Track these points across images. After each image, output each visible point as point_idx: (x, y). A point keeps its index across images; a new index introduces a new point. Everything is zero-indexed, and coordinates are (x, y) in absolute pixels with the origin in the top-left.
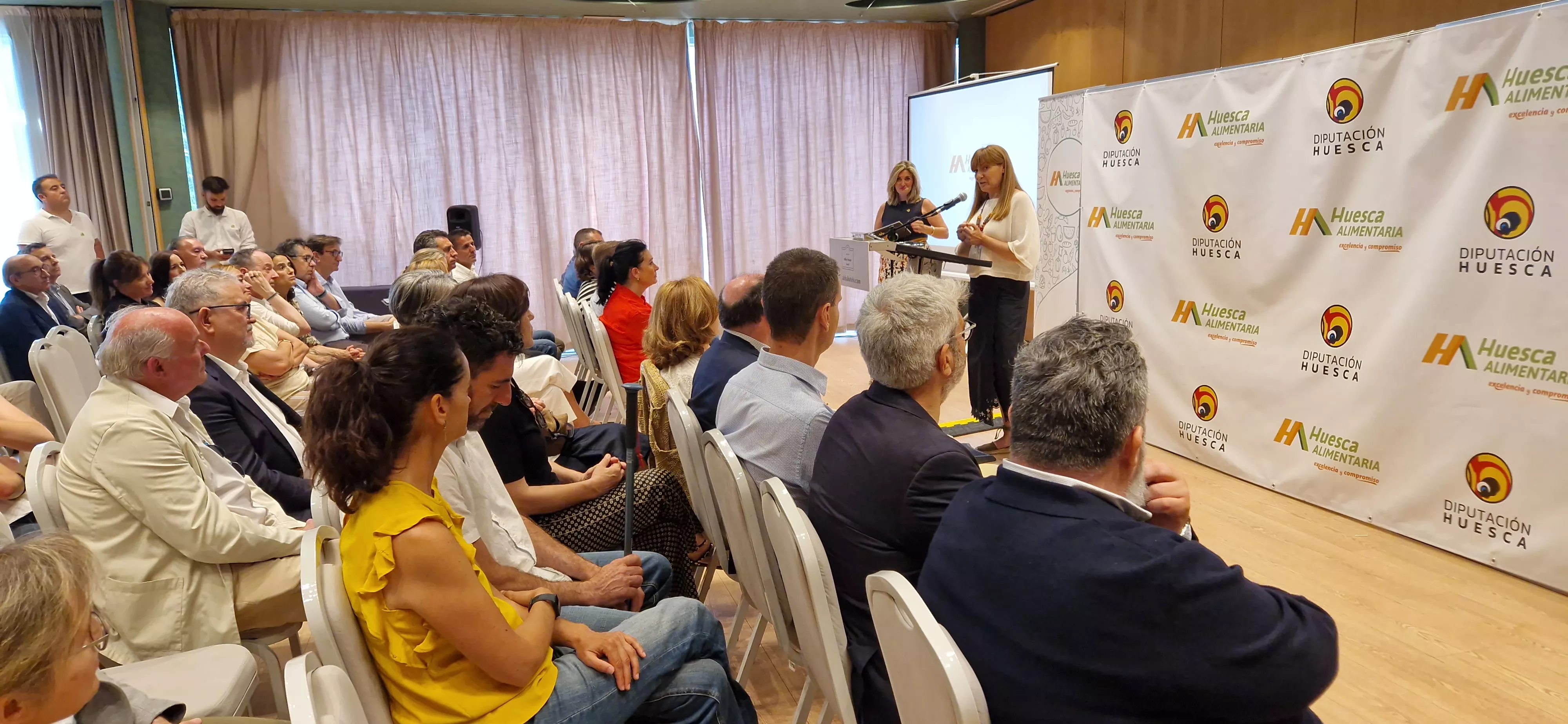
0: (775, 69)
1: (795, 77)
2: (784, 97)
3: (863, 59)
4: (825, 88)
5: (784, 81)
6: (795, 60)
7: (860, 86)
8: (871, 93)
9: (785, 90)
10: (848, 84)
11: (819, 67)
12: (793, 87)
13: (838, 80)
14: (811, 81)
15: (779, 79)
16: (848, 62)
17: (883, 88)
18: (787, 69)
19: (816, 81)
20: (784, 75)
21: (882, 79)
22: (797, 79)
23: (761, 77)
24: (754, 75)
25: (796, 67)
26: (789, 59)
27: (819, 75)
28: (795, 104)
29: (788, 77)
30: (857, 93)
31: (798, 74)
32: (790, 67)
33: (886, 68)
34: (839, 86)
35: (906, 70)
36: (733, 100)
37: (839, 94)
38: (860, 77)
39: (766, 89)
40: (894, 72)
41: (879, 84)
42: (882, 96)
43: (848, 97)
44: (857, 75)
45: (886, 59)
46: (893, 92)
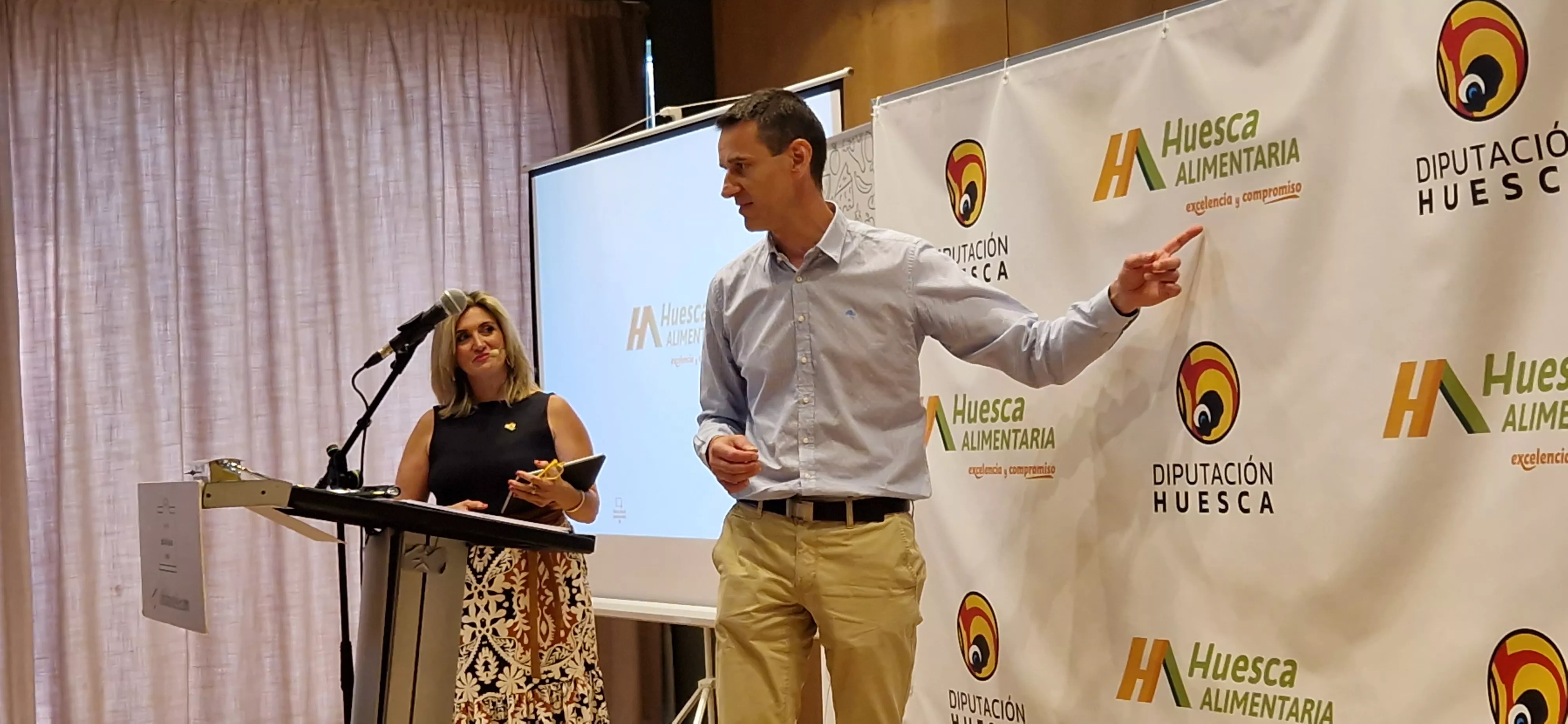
0: (179, 99)
1: (232, 118)
2: (204, 167)
3: (411, 80)
4: (315, 147)
5: (204, 127)
6: (231, 77)
7: (407, 143)
8: (436, 161)
9: (205, 150)
10: (376, 138)
11: (296, 97)
12: (226, 144)
13: (348, 127)
14: (276, 128)
15: (190, 122)
16: (373, 88)
17: (465, 149)
18: (211, 101)
19: (291, 130)
20: (202, 112)
21: (461, 129)
22: (238, 123)
23: (140, 117)
24: (120, 112)
25: (235, 95)
26: (215, 74)
27: (296, 117)
28: (235, 182)
29: (214, 118)
30: (398, 160)
31: (239, 112)
32: (219, 93)
33: (473, 104)
34: (349, 143)
35: (525, 109)
36: (61, 172)
37: (352, 164)
38: (405, 123)
39: (155, 147)
40: (493, 112)
41: (455, 140)
42: (465, 169)
43: (377, 171)
44: (396, 118)
45: (471, 81)
46: (493, 161)
